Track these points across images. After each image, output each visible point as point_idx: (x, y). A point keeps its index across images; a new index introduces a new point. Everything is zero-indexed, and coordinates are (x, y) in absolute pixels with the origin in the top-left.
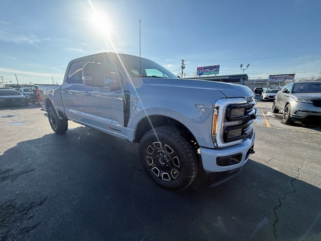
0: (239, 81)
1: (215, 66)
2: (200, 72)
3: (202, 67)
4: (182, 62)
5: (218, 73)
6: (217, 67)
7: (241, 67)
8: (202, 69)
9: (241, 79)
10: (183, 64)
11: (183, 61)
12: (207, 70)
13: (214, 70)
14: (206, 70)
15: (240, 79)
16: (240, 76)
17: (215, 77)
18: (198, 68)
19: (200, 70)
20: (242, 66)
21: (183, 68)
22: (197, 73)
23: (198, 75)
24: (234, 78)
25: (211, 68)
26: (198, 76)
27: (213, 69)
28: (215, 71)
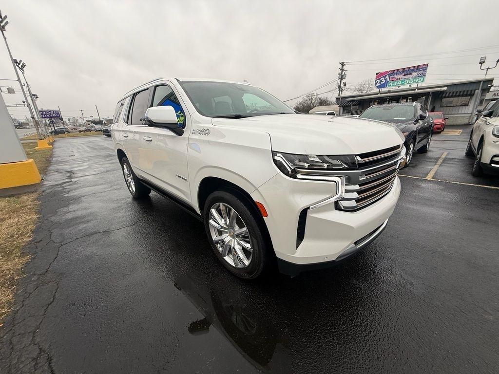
0: (474, 94)
1: (418, 66)
2: (381, 81)
3: (387, 72)
4: (340, 66)
5: (423, 81)
6: (421, 69)
7: (481, 63)
8: (386, 76)
9: (477, 91)
10: (342, 70)
11: (343, 64)
12: (399, 77)
13: (414, 74)
14: (395, 76)
15: (475, 90)
16: (478, 83)
17: (415, 90)
18: (377, 74)
19: (383, 78)
20: (483, 61)
21: (342, 77)
22: (376, 84)
23: (378, 87)
24: (460, 89)
25: (407, 71)
26: (378, 90)
27: (410, 74)
28: (415, 77)
